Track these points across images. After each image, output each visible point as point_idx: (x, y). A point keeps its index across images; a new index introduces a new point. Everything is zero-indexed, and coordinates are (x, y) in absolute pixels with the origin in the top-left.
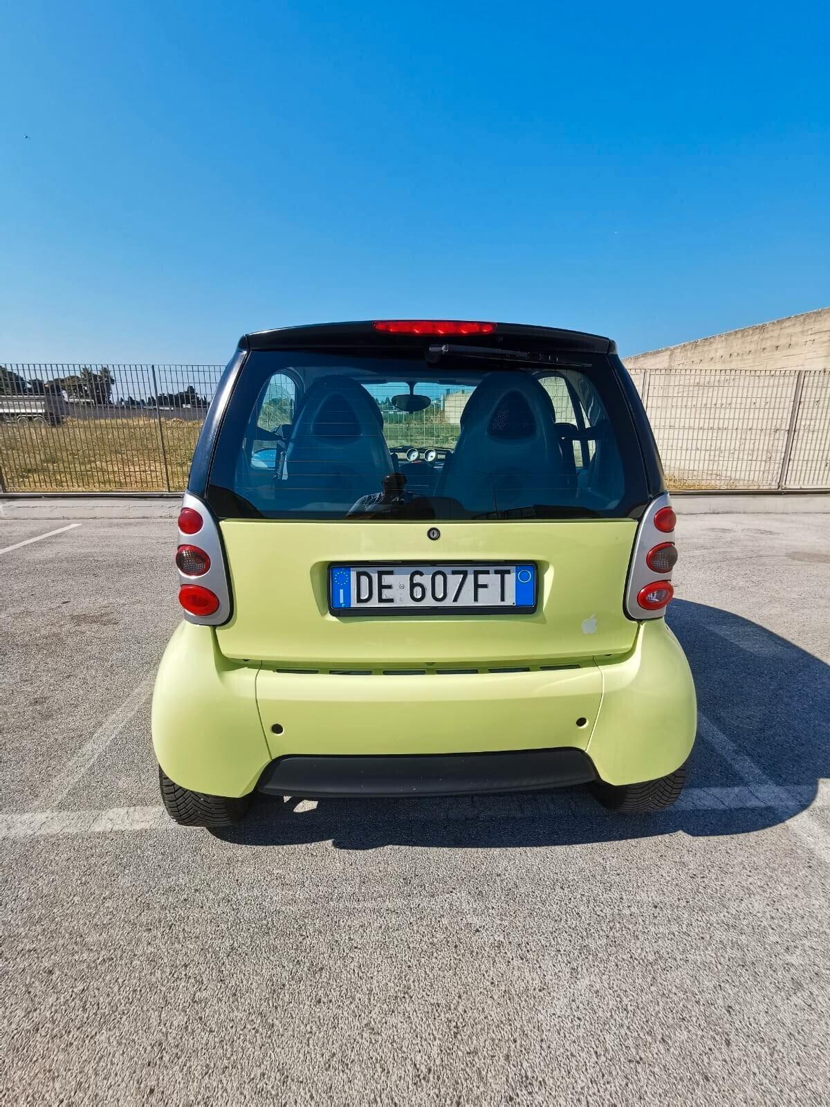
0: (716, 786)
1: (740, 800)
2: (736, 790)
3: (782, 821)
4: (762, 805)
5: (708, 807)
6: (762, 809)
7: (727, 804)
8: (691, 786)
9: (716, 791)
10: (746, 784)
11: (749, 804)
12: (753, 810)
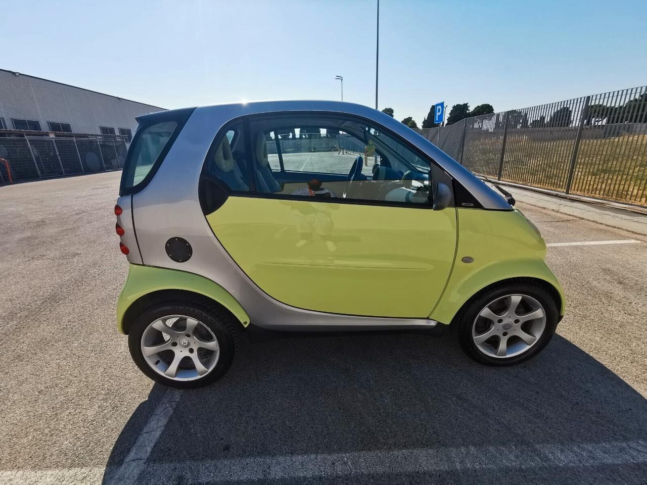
0: (160, 437)
1: (140, 446)
2: (149, 450)
3: (109, 465)
4: (127, 460)
5: (150, 422)
6: (124, 457)
7: (144, 435)
8: (170, 421)
9: (158, 433)
10: (148, 460)
11: (134, 451)
12: (129, 451)
